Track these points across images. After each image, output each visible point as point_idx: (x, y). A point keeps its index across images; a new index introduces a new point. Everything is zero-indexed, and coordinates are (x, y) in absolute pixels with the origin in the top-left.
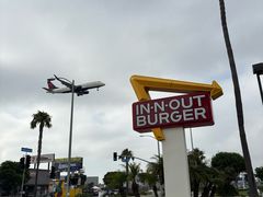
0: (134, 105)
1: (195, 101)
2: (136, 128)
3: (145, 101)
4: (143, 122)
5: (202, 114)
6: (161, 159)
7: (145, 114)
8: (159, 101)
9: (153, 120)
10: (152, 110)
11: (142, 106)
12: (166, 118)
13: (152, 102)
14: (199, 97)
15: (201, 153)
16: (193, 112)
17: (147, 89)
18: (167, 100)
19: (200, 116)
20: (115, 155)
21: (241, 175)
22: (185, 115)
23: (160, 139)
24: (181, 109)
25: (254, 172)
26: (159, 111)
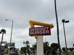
0: (30, 29)
1: (46, 28)
2: (30, 35)
3: (33, 28)
4: (32, 33)
8: (37, 28)
9: (35, 33)
10: (35, 30)
11: (32, 29)
12: (38, 33)
13: (35, 28)
14: (47, 28)
15: (48, 43)
16: (46, 31)
17: (34, 24)
18: (39, 28)
19: (47, 33)
20: (24, 42)
21: (58, 49)
22: (43, 32)
23: (36, 38)
24: (42, 30)
26: (37, 31)
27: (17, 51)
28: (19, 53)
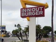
0: (21, 9)
1: (40, 9)
5: (42, 13)
6: (28, 26)
7: (24, 12)
8: (29, 8)
9: (27, 14)
10: (27, 11)
11: (24, 10)
12: (31, 14)
13: (27, 8)
14: (41, 8)
15: (40, 26)
18: (31, 8)
21: (50, 33)
22: (36, 13)
23: (29, 20)
24: (35, 11)
25: (54, 32)
26: (29, 11)
27: (9, 33)
28: (11, 36)
